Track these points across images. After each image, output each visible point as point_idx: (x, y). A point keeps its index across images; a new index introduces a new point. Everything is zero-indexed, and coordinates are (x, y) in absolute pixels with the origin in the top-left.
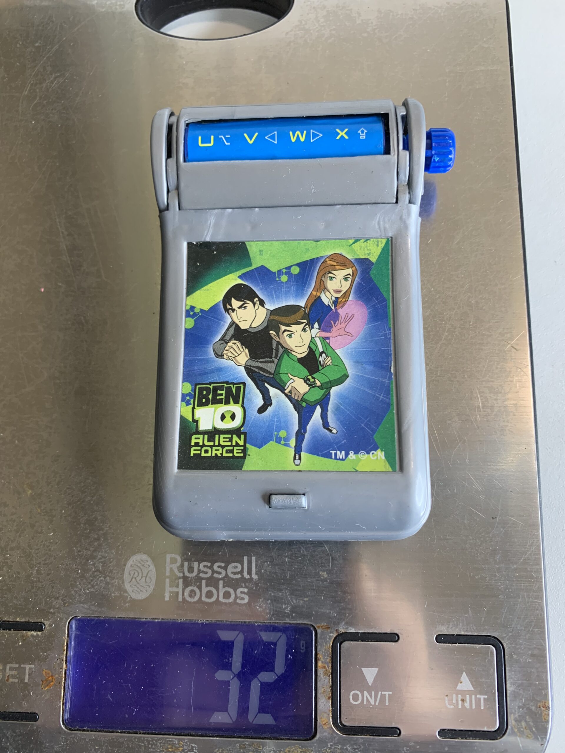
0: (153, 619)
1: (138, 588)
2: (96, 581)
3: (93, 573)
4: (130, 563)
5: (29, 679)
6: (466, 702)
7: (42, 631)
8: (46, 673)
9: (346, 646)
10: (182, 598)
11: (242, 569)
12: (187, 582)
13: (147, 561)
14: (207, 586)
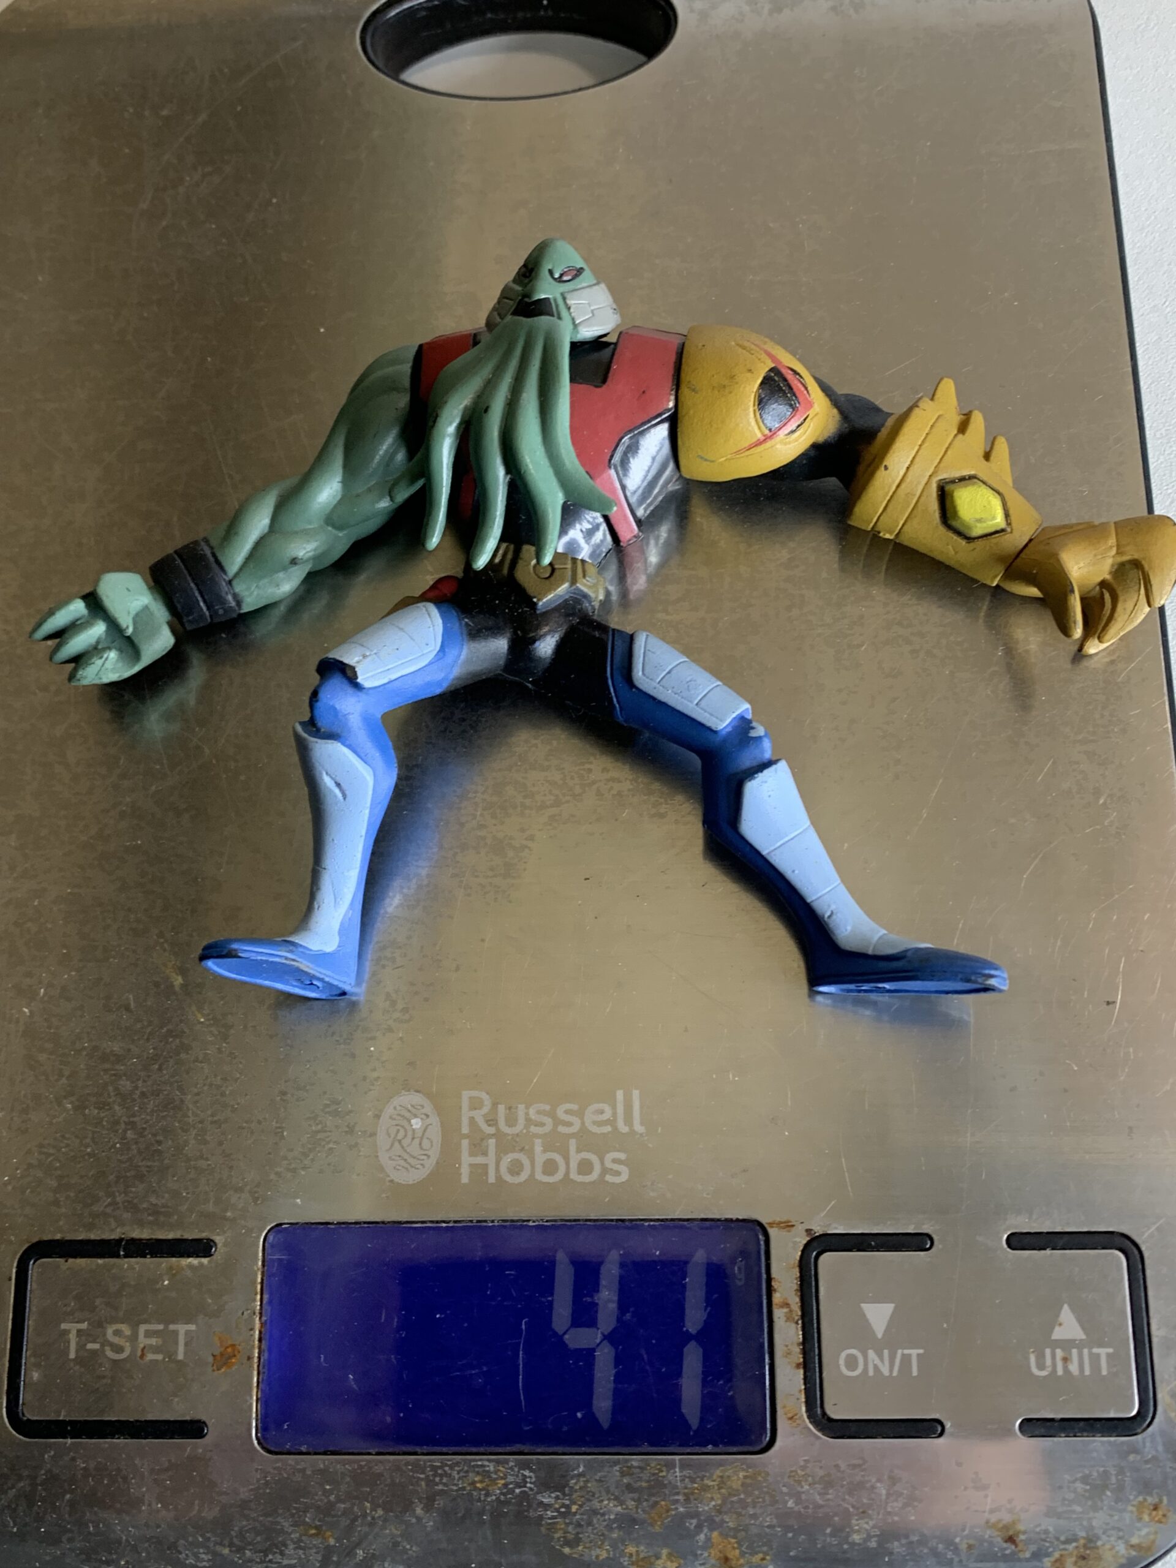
0: (437, 1222)
1: (405, 1160)
3: (313, 1136)
4: (389, 1110)
5: (185, 1354)
6: (1072, 1362)
7: (210, 1255)
8: (220, 1338)
9: (828, 1262)
10: (496, 1177)
11: (615, 1114)
12: (505, 1145)
13: (423, 1107)
14: (545, 1151)
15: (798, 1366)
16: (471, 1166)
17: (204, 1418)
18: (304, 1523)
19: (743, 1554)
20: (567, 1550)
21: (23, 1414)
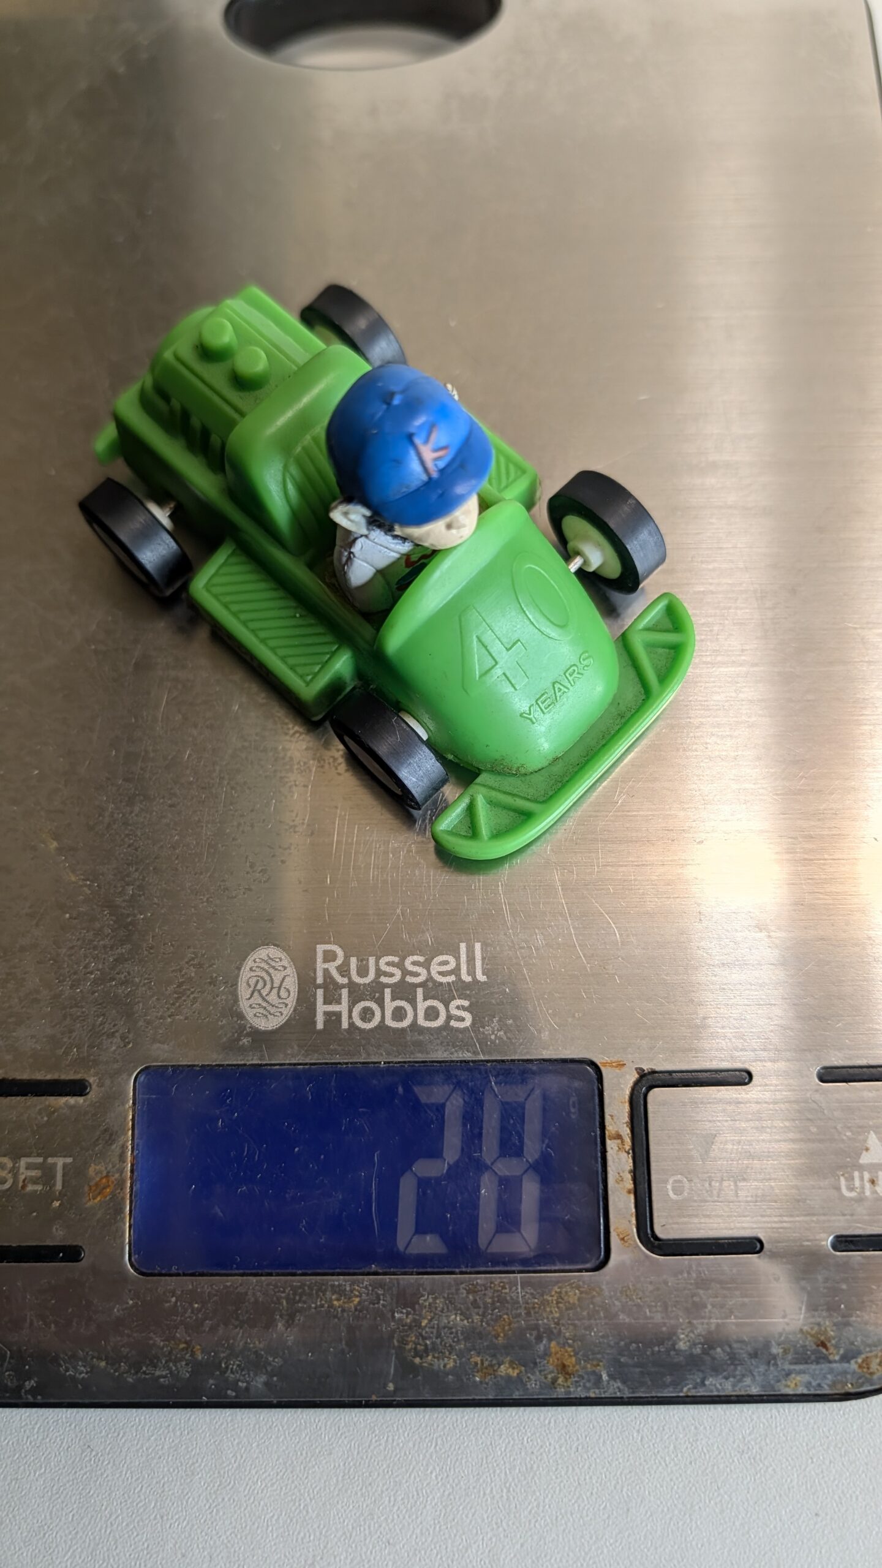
0: (295, 1064)
1: (265, 1008)
2: (185, 1001)
3: (179, 986)
4: (249, 963)
5: (63, 1187)
6: (878, 1185)
7: (86, 1095)
8: (95, 1171)
9: (657, 1096)
10: (349, 1024)
11: (458, 965)
12: (357, 994)
13: (281, 959)
14: (393, 999)
15: (629, 1192)
16: (326, 1013)
17: (80, 1244)
18: (174, 1338)
19: (578, 1362)
20: (417, 1360)
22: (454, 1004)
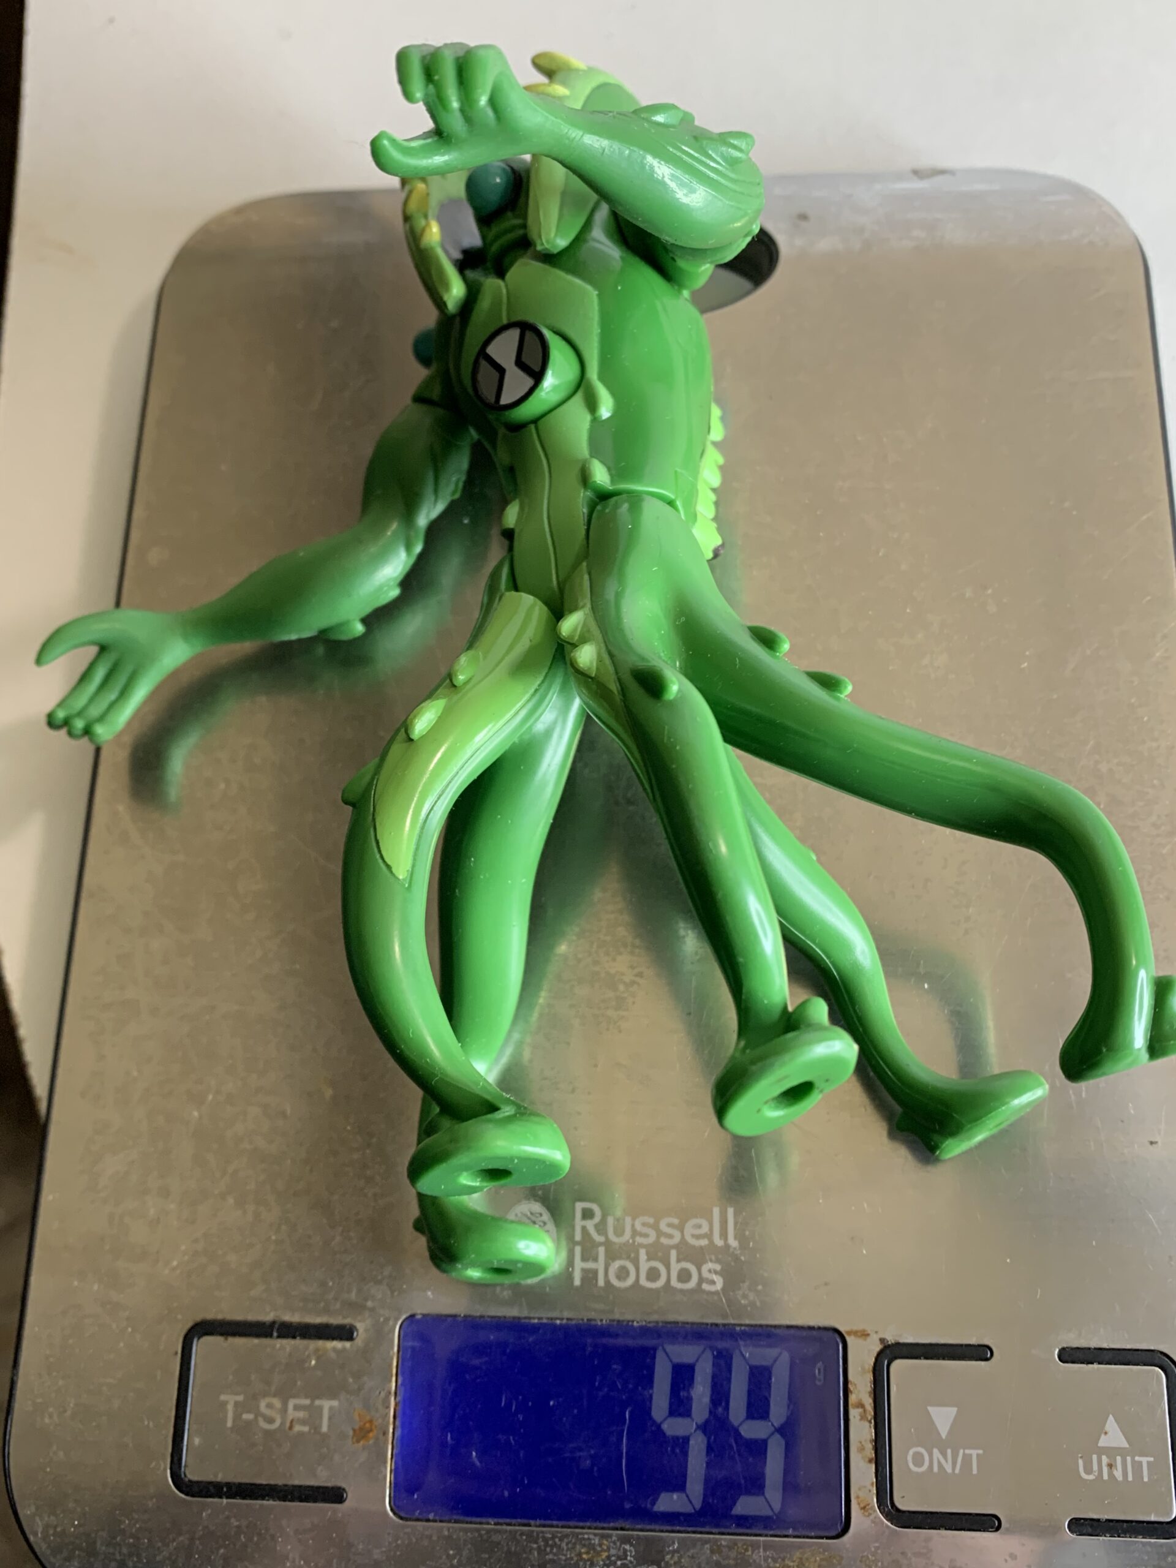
0: (552, 1319)
5: (329, 1426)
6: (1117, 1469)
7: (352, 1340)
8: (359, 1415)
9: (899, 1367)
10: (605, 1282)
11: (711, 1229)
12: (614, 1253)
13: (541, 1215)
14: (649, 1259)
15: (870, 1461)
16: (583, 1270)
17: (343, 1485)
21: (185, 1476)
22: (705, 1268)
